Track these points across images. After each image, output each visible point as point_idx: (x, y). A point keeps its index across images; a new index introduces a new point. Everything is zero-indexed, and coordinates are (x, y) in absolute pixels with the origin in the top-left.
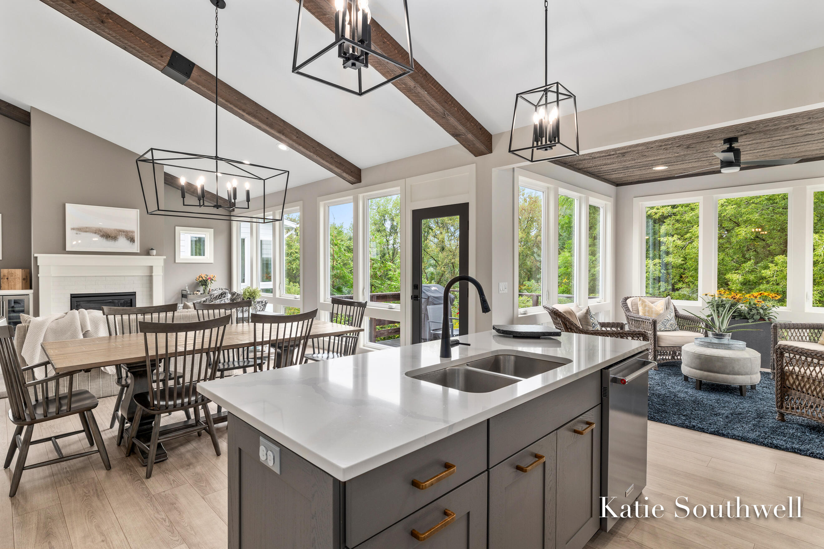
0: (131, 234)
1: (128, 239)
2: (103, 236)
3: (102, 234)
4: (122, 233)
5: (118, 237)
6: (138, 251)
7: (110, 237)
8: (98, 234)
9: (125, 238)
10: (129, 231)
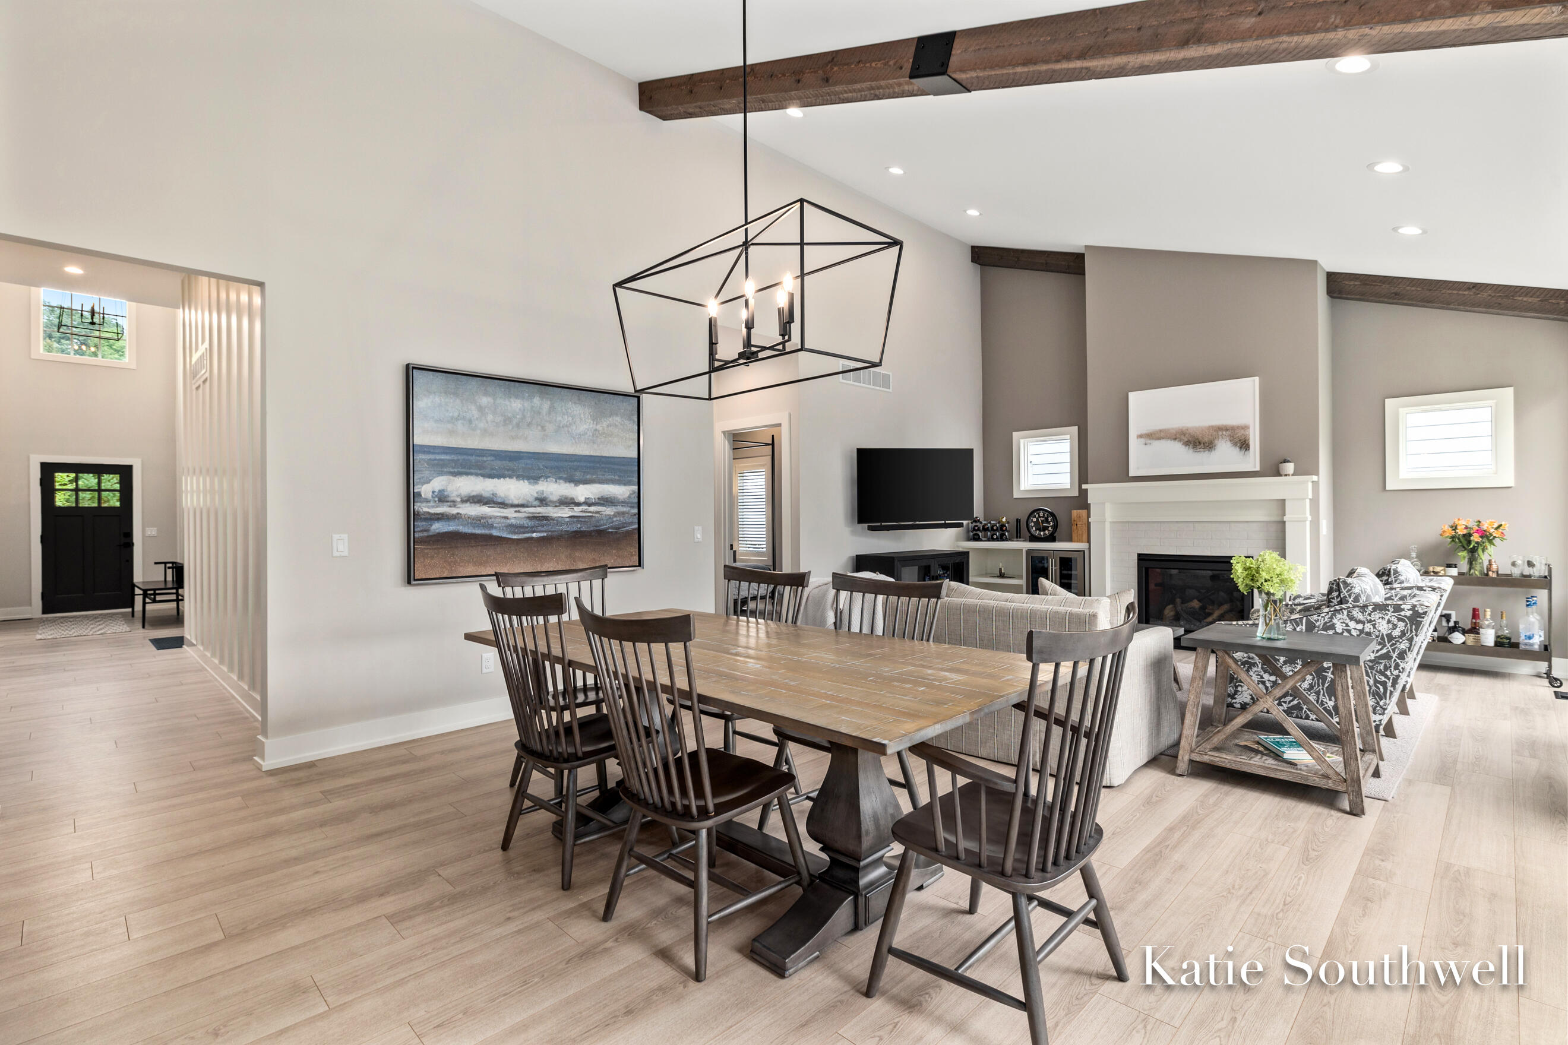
0: (1242, 432)
1: (1235, 444)
2: (1187, 443)
3: (1186, 440)
4: (1224, 433)
5: (1216, 442)
6: (1255, 467)
7: (1200, 443)
8: (1180, 440)
9: (1229, 444)
10: (1238, 427)
